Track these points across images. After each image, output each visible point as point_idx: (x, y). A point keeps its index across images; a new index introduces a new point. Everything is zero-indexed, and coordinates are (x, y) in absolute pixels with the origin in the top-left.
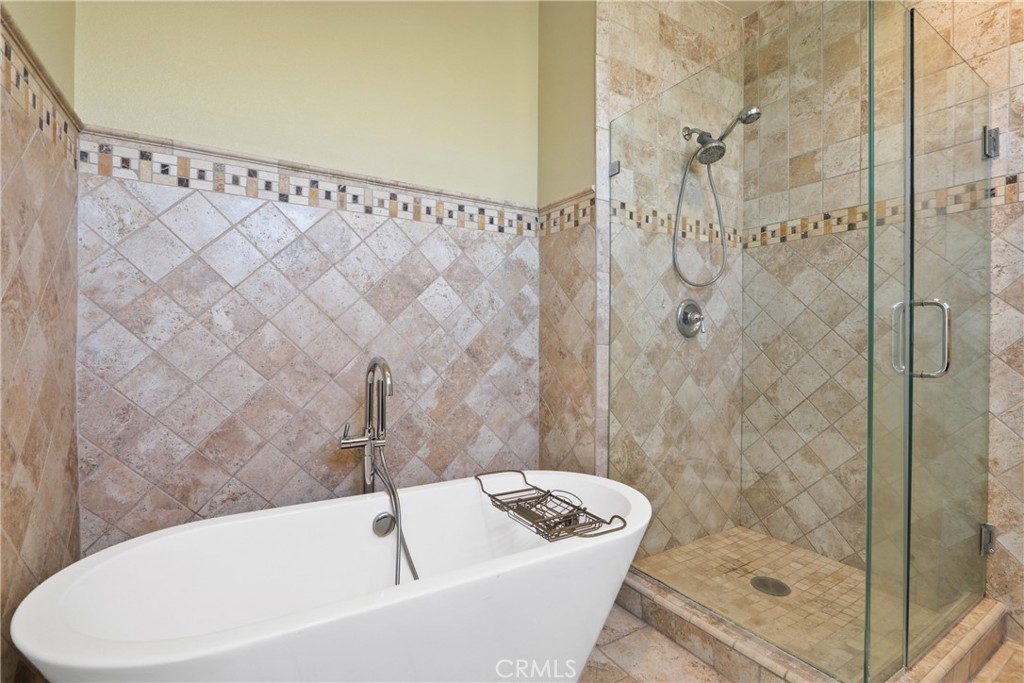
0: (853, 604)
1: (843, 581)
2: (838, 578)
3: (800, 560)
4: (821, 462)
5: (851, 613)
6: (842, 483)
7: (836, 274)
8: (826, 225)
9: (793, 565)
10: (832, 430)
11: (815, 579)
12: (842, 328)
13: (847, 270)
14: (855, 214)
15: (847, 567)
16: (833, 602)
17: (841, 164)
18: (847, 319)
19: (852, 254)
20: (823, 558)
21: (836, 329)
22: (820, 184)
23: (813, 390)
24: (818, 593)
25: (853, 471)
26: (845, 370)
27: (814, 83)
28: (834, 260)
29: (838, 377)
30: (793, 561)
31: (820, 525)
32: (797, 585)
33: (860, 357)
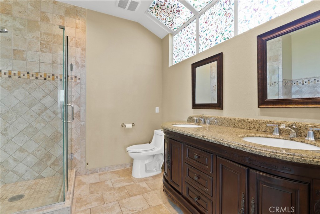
0: (44, 188)
1: (38, 184)
2: (36, 184)
3: (22, 186)
4: (26, 151)
5: (45, 190)
6: (34, 155)
7: (31, 92)
8: (28, 76)
9: (20, 188)
10: (31, 140)
11: (29, 188)
12: (33, 108)
13: (35, 91)
14: (38, 75)
15: (37, 180)
16: (39, 190)
17: (33, 58)
18: (35, 106)
19: (37, 86)
20: (29, 181)
21: (32, 109)
22: (26, 62)
23: (23, 129)
24: (33, 191)
25: (38, 151)
26: (35, 121)
27: (23, 28)
28: (31, 87)
29: (32, 124)
30: (19, 187)
31: (27, 171)
32: (25, 192)
33: (39, 117)
